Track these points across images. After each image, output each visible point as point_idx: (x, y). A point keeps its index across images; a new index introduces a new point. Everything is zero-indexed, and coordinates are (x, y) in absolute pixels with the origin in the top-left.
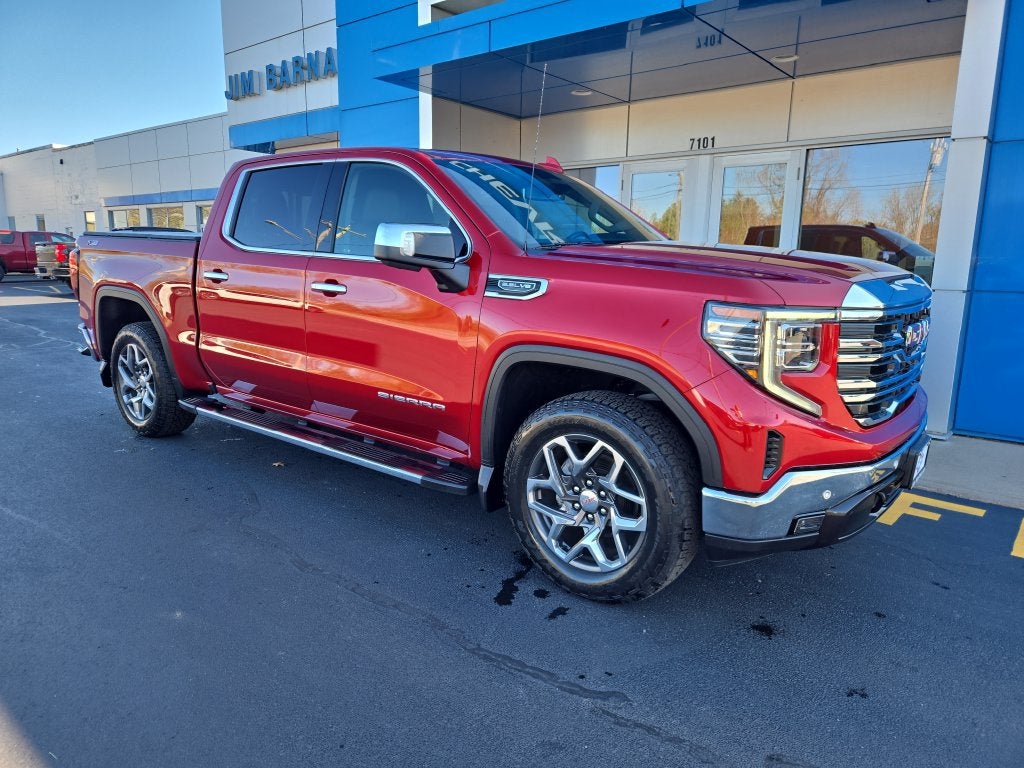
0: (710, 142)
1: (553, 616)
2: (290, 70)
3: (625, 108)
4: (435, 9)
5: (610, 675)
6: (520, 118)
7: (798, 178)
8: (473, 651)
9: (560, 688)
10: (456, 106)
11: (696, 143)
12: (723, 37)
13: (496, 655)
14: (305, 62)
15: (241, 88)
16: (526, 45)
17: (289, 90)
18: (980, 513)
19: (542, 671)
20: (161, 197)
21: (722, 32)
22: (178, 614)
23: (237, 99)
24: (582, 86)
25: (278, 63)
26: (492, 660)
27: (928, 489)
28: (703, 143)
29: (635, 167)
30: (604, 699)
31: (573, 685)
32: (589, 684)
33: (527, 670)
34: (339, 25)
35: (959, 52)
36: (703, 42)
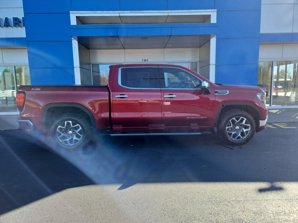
0: (147, 60)
3: (123, 50)
6: (89, 49)
11: (143, 60)
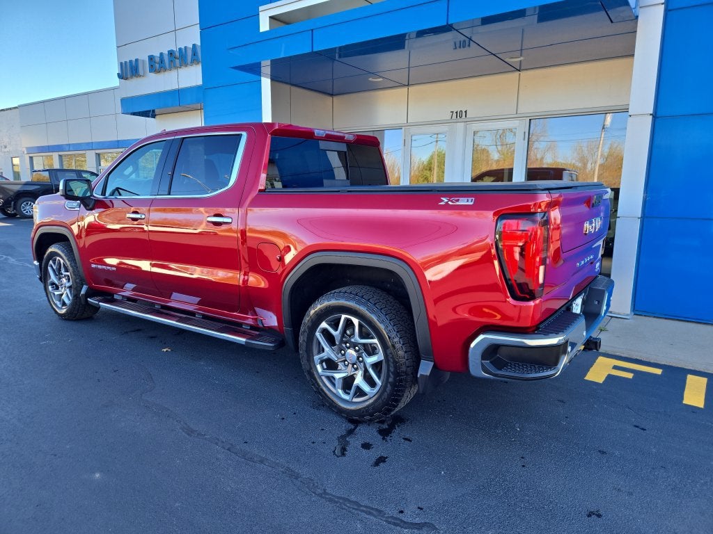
0: (464, 114)
1: (377, 463)
2: (166, 58)
3: (405, 89)
4: (272, 20)
5: (422, 509)
6: (332, 95)
7: (524, 139)
8: (320, 495)
9: (386, 521)
10: (288, 87)
11: (455, 114)
12: (471, 42)
13: (338, 498)
14: (177, 54)
15: (129, 71)
16: (335, 48)
17: (166, 73)
18: (659, 371)
19: (372, 509)
20: (69, 147)
21: (470, 39)
22: (97, 475)
23: (126, 79)
24: (375, 74)
25: (157, 54)
26: (337, 502)
27: (623, 355)
28: (460, 115)
29: (413, 130)
30: (418, 529)
31: (396, 519)
32: (407, 518)
33: (362, 508)
34: (202, 29)
35: (634, 55)
36: (458, 45)
